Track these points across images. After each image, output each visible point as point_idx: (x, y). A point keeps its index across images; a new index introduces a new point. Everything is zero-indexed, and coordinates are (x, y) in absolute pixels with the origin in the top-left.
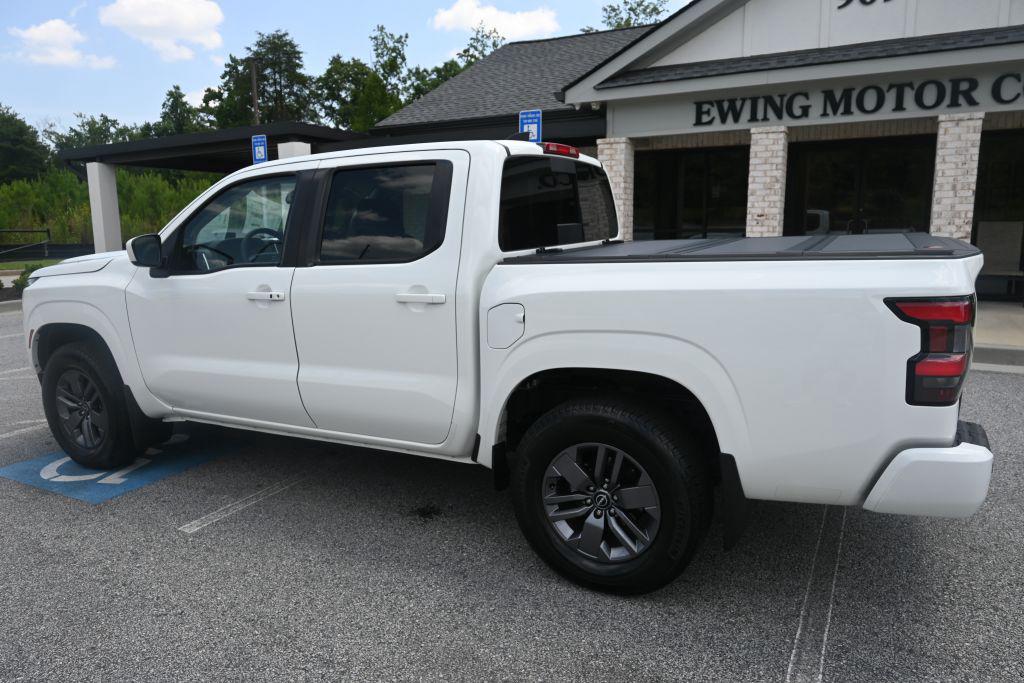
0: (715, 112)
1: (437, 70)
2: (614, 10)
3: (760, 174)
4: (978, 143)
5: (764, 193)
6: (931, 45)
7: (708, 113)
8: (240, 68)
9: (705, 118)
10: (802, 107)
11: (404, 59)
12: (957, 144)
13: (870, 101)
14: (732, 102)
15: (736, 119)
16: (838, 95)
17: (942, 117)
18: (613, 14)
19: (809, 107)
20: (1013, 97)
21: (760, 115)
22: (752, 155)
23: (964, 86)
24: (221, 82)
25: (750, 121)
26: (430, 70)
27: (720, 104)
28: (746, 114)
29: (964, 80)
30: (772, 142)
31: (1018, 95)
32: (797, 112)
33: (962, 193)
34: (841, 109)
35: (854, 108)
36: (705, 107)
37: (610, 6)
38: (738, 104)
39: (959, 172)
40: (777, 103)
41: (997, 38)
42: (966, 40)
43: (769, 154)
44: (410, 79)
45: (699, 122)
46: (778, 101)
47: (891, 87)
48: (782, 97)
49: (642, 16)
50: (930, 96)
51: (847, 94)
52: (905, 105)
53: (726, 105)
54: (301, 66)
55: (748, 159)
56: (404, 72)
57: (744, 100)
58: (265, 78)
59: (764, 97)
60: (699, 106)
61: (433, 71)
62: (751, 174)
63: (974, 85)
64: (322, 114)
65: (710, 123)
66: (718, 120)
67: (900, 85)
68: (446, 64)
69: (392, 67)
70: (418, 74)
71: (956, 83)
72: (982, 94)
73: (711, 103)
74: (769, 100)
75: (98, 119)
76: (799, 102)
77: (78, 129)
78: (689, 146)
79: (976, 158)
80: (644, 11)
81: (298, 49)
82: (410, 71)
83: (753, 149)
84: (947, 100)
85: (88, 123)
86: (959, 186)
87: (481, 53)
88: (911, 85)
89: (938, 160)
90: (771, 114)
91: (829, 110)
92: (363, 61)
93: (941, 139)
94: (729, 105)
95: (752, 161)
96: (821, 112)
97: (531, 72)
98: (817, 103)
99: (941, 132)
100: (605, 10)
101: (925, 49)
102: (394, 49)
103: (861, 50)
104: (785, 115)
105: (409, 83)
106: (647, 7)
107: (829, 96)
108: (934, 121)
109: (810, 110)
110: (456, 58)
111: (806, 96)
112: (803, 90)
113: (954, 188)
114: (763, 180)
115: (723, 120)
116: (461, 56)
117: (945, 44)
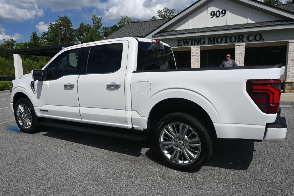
0: (182, 43)
1: (111, 27)
2: (160, 12)
3: (194, 58)
4: (244, 51)
5: (195, 63)
6: (233, 27)
7: (181, 43)
8: (53, 26)
9: (180, 44)
10: (203, 42)
11: (101, 24)
12: (240, 51)
13: (219, 40)
14: (186, 40)
15: (188, 45)
16: (212, 39)
17: (236, 44)
18: (160, 13)
19: (205, 41)
20: (252, 40)
21: (193, 43)
22: (191, 53)
23: (241, 37)
24: (48, 30)
25: (191, 45)
26: (109, 27)
27: (183, 40)
28: (190, 43)
29: (241, 36)
30: (196, 50)
31: (253, 39)
32: (202, 43)
33: (241, 63)
34: (213, 42)
35: (215, 42)
36: (180, 41)
37: (159, 11)
38: (188, 40)
39: (240, 58)
40: (197, 41)
41: (247, 26)
42: (241, 26)
43: (196, 53)
44: (103, 30)
45: (178, 45)
46: (197, 40)
47: (224, 37)
48: (198, 39)
49: (168, 14)
50: (233, 40)
51: (214, 38)
52: (227, 41)
53: (185, 41)
54: (71, 26)
55: (191, 54)
56: (102, 28)
57: (189, 40)
58: (61, 29)
59: (194, 39)
60: (178, 41)
61: (110, 28)
62: (191, 58)
63: (243, 37)
64: (78, 39)
65: (181, 45)
66: (183, 45)
67: (226, 36)
68: (114, 26)
69: (98, 27)
70: (105, 28)
71: (239, 36)
72: (245, 39)
73: (181, 40)
74: (195, 40)
75: (10, 40)
76: (202, 40)
77: (4, 43)
78: (177, 51)
79: (244, 54)
80: (169, 12)
81: (71, 21)
82: (103, 28)
83: (192, 52)
84: (237, 40)
85: (7, 42)
86: (240, 61)
87: (124, 23)
88: (228, 37)
89: (235, 55)
90: (196, 43)
91: (210, 42)
92: (90, 25)
93: (236, 50)
94: (186, 41)
95: (192, 55)
96: (208, 43)
97: (137, 31)
98: (207, 41)
99: (236, 48)
100: (158, 12)
101: (231, 28)
102: (98, 22)
103: (217, 28)
104: (199, 44)
105: (103, 31)
106: (170, 11)
107: (209, 39)
108: (234, 46)
109: (205, 42)
110: (116, 24)
111: (204, 39)
112: (203, 37)
113: (239, 62)
114: (194, 59)
115: (184, 45)
116: (118, 24)
117: (236, 27)
